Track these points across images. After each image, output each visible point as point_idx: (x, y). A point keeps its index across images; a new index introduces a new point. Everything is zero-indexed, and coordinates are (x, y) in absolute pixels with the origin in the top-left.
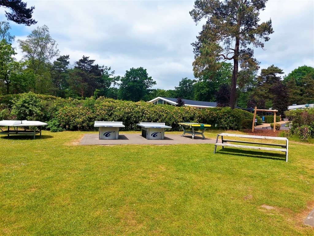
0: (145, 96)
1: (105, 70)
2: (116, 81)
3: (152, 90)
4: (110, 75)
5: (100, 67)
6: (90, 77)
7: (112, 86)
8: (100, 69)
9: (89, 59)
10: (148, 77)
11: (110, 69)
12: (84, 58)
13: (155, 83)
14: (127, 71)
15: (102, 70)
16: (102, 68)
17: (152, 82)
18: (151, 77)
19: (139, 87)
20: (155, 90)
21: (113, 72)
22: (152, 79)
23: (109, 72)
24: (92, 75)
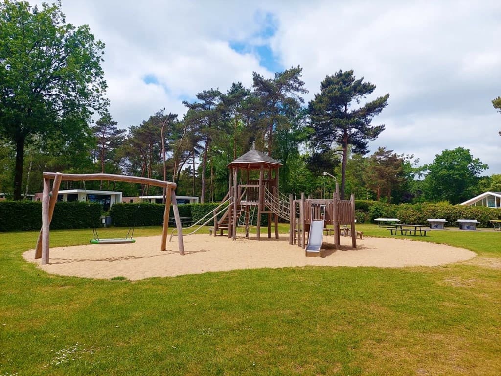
0: (470, 188)
1: (406, 159)
2: (422, 172)
3: (482, 178)
4: (413, 164)
5: (399, 156)
6: (388, 172)
7: (416, 178)
8: (398, 158)
9: (386, 150)
10: (474, 159)
11: (412, 157)
12: (379, 149)
13: (486, 167)
14: (437, 155)
15: (402, 160)
16: (401, 157)
17: (480, 166)
18: (479, 159)
19: (458, 176)
20: (487, 177)
21: (417, 161)
22: (479, 161)
23: (412, 161)
24: (390, 169)
